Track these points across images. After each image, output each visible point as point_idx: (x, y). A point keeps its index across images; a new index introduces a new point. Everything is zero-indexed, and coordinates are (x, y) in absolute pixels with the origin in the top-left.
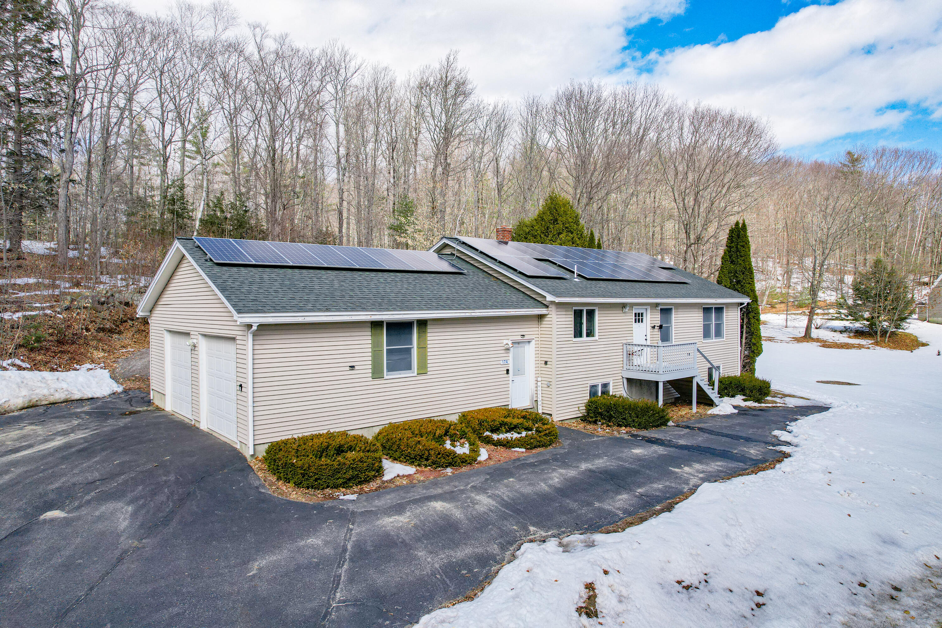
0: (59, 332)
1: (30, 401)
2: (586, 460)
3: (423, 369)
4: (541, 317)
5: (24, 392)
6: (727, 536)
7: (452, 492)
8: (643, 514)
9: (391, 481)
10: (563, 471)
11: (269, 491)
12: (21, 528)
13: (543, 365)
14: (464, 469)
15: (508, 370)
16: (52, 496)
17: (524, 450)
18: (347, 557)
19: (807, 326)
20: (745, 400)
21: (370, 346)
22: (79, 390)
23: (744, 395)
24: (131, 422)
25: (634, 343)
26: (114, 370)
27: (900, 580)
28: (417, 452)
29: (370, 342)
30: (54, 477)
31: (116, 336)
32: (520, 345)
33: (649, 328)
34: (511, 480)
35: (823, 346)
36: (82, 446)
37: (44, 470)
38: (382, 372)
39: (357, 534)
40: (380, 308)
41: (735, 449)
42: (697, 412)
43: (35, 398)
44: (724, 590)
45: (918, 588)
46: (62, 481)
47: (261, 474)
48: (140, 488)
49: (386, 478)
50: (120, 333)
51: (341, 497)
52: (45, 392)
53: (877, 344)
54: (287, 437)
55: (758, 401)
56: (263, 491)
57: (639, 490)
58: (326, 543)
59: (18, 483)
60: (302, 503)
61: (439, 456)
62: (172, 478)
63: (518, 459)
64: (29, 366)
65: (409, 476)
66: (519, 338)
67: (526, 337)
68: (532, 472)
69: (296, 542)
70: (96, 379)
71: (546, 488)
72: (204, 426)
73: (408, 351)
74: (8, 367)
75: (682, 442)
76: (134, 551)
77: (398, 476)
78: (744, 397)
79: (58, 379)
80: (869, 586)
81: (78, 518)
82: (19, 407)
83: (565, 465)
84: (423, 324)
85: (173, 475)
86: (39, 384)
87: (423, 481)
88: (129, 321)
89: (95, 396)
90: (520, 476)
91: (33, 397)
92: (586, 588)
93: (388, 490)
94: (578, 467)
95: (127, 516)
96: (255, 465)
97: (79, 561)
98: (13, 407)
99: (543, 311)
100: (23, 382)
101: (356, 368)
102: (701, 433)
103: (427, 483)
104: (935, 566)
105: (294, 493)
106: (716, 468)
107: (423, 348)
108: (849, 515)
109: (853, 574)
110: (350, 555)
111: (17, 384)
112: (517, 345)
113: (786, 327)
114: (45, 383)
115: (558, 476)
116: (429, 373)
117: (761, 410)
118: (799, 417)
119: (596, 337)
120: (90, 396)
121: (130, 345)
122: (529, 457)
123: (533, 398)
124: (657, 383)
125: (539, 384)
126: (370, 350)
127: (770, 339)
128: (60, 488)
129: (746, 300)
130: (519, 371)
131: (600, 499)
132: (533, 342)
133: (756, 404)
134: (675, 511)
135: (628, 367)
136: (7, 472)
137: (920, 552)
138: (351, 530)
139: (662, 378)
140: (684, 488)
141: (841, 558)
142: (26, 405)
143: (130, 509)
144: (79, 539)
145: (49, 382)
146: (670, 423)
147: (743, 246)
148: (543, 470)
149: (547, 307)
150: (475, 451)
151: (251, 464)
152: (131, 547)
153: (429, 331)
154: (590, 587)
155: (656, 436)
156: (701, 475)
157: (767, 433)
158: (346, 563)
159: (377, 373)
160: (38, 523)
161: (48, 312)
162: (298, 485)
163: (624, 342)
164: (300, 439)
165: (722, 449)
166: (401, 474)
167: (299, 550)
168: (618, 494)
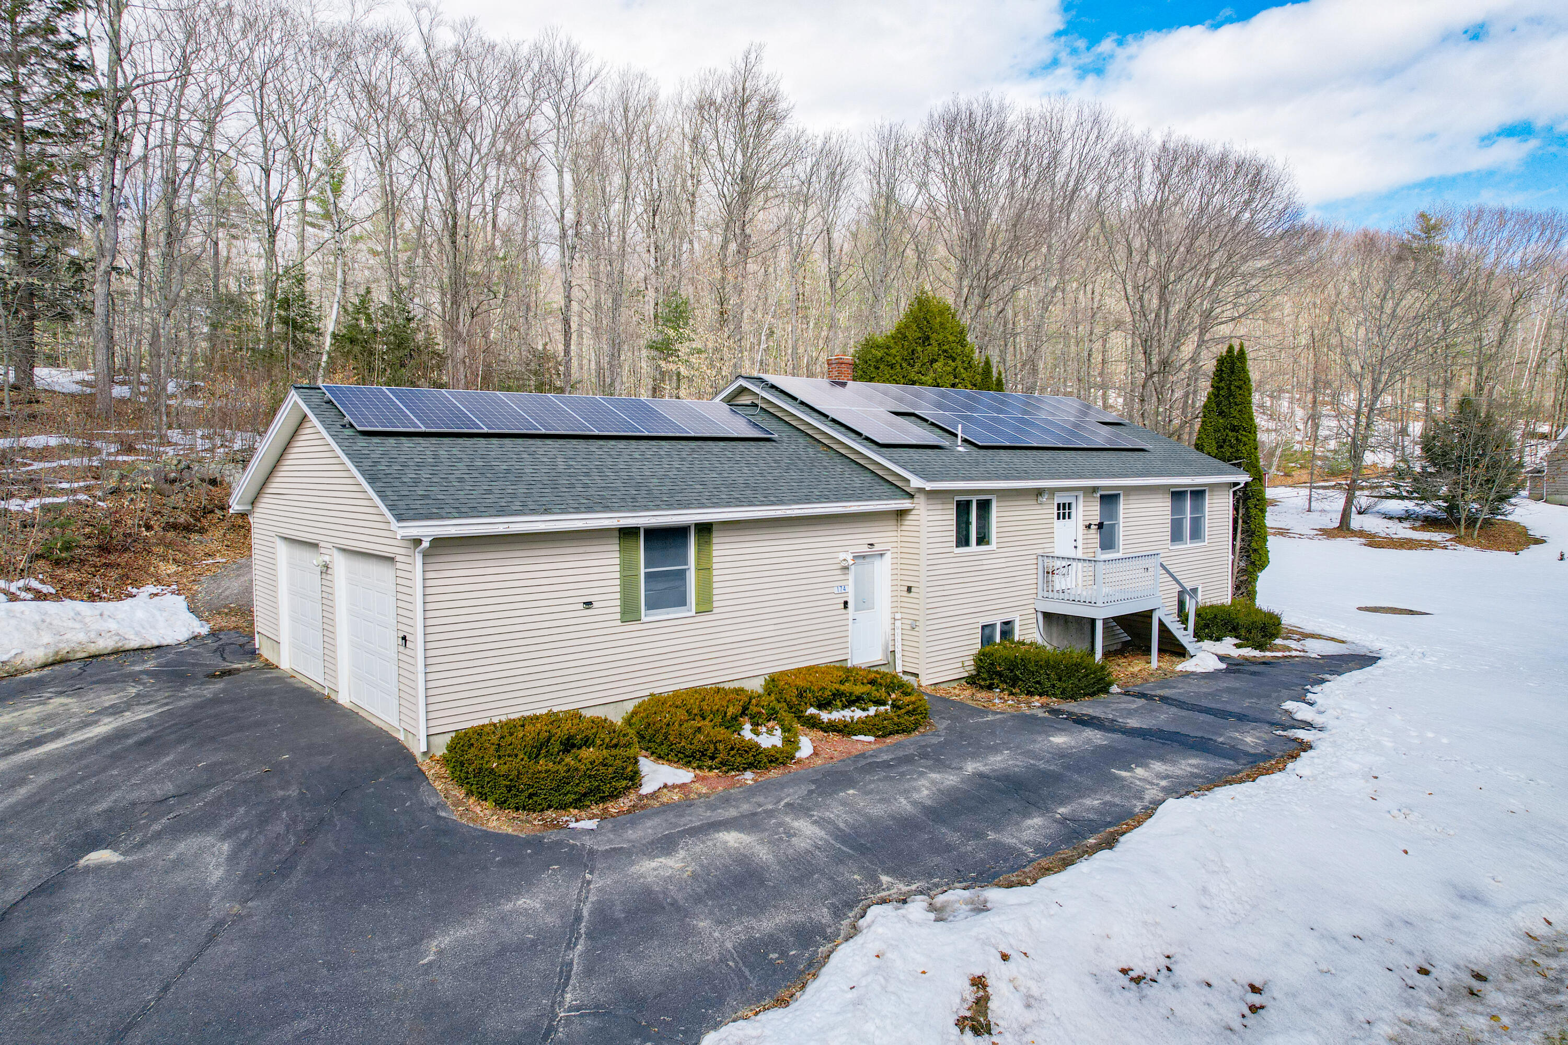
0: (101, 532)
1: (57, 653)
2: (974, 756)
3: (705, 606)
4: (901, 514)
5: (47, 638)
6: (1205, 890)
7: (754, 814)
8: (1067, 852)
9: (654, 795)
10: (934, 776)
11: (454, 815)
12: (46, 882)
13: (905, 594)
14: (774, 774)
15: (846, 603)
16: (97, 825)
17: (871, 739)
18: (582, 931)
19: (1344, 510)
20: (1238, 646)
21: (618, 568)
22: (137, 634)
23: (1236, 637)
24: (223, 690)
25: (1056, 554)
26: (193, 595)
27: (1486, 961)
28: (696, 746)
29: (617, 561)
30: (98, 791)
31: (195, 537)
32: (868, 560)
33: (1081, 528)
34: (851, 792)
35: (1370, 545)
36: (144, 735)
37: (83, 779)
38: (638, 610)
39: (600, 890)
40: (634, 505)
41: (1221, 735)
42: (1159, 668)
43: (64, 648)
44: (1198, 983)
45: (1515, 976)
46: (113, 798)
47: (439, 786)
48: (242, 810)
49: (646, 790)
50: (202, 531)
51: (572, 825)
52: (82, 637)
53: (1459, 540)
54: (481, 722)
55: (1260, 647)
56: (443, 814)
57: (1062, 810)
58: (548, 906)
59: (41, 801)
60: (507, 835)
61: (732, 753)
62: (293, 792)
63: (863, 755)
64: (53, 591)
65: (682, 786)
66: (866, 548)
67: (877, 547)
68: (887, 778)
69: (499, 904)
70: (165, 614)
71: (909, 807)
72: (344, 699)
73: (681, 575)
74: (18, 593)
75: (1133, 723)
76: (234, 922)
77: (665, 786)
78: (1237, 641)
79: (101, 615)
80: (1435, 972)
81: (141, 865)
82: (39, 663)
83: (940, 765)
84: (705, 529)
85: (294, 787)
86: (71, 624)
87: (707, 796)
88: (217, 511)
89: (165, 643)
90: (865, 786)
91: (62, 645)
92: (973, 985)
93: (648, 811)
94: (961, 768)
95: (222, 860)
96: (431, 770)
97: (146, 940)
98: (29, 664)
99: (905, 504)
100: (43, 621)
101: (595, 605)
102: (1165, 707)
103: (712, 798)
104: (1543, 937)
105: (495, 817)
106: (1189, 769)
107: (705, 569)
108: (1406, 852)
109: (1410, 953)
110: (588, 928)
111: (35, 624)
112: (861, 561)
113: (1309, 511)
114: (81, 622)
115: (927, 784)
116: (715, 611)
117: (1264, 663)
118: (1327, 676)
119: (993, 546)
120: (156, 643)
121: (219, 551)
122: (880, 751)
123: (887, 648)
124: (1093, 621)
125: (898, 623)
126: (618, 575)
127: (1283, 532)
128: (110, 810)
129: (1243, 478)
130: (865, 603)
131: (997, 826)
132: (888, 555)
133: (1257, 653)
134: (1119, 848)
135: (1046, 594)
136: (23, 781)
137: (1520, 913)
138: (589, 882)
139: (1100, 614)
140: (1135, 806)
141: (1390, 925)
142: (50, 660)
143: (226, 847)
144: (144, 901)
145: (87, 620)
146: (1114, 689)
147: (1240, 388)
148: (902, 774)
149: (912, 496)
150: (791, 742)
151: (424, 768)
152: (228, 915)
153: (715, 540)
154: (979, 982)
155: (1090, 711)
156: (1164, 783)
157: (1273, 707)
158: (582, 941)
159: (629, 613)
160: (76, 873)
161: (82, 497)
162: (501, 804)
163: (1040, 552)
164: (503, 725)
165: (1199, 734)
166: (670, 783)
167: (503, 919)
168: (1026, 815)
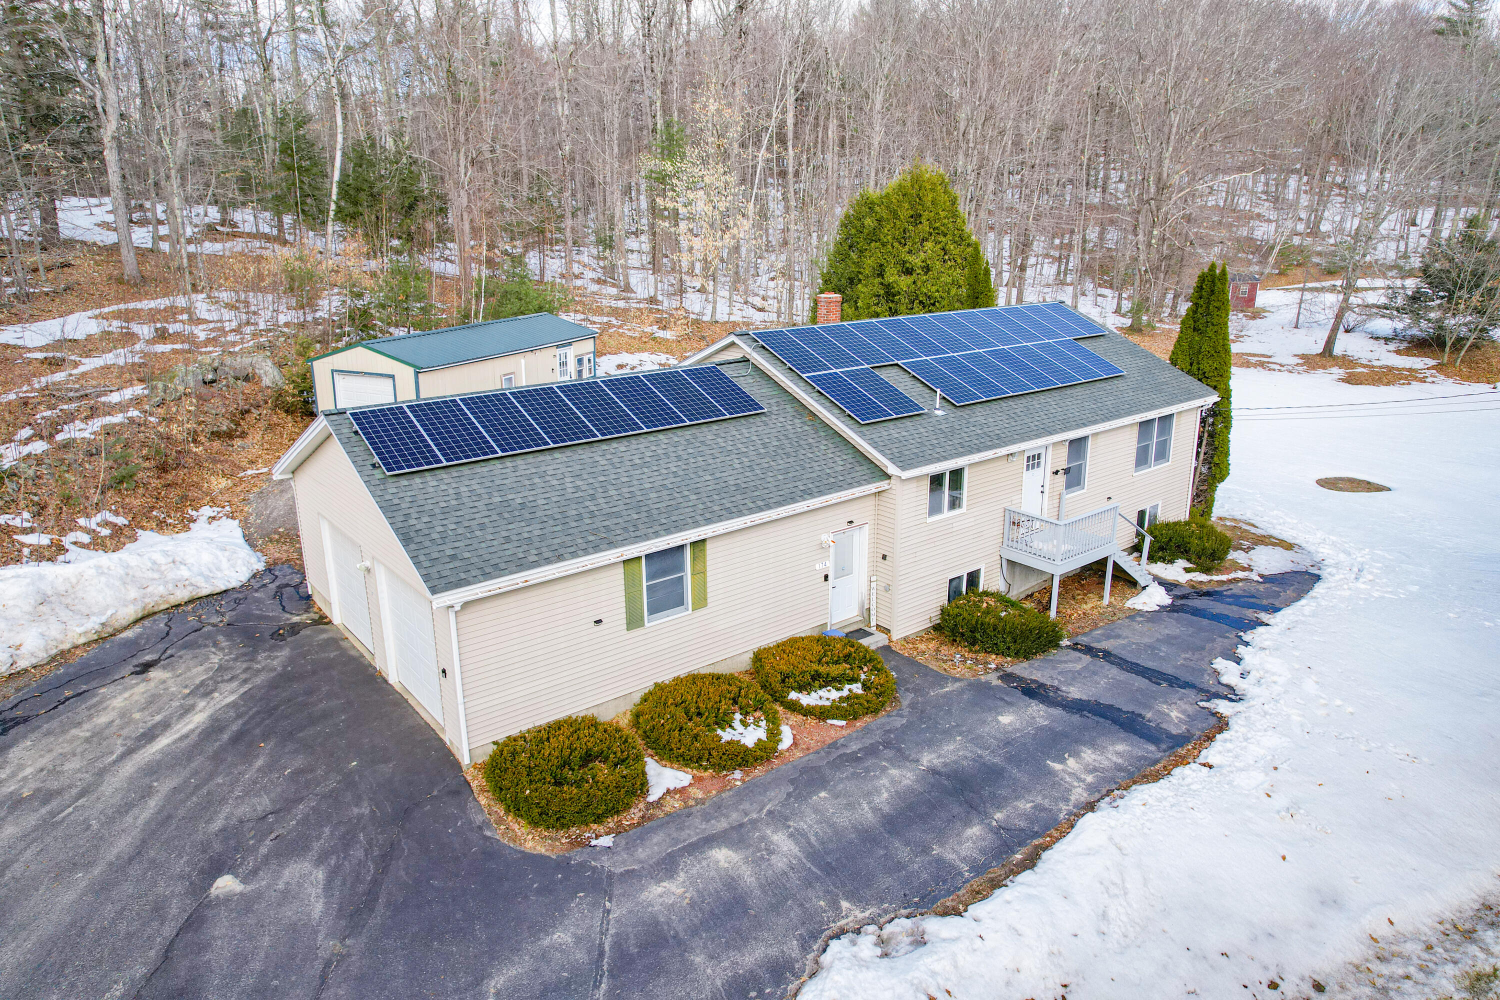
0: (158, 452)
1: (144, 608)
2: (930, 744)
3: (701, 601)
4: (879, 495)
5: (133, 593)
6: (1104, 916)
7: (741, 825)
8: (997, 871)
10: (894, 772)
12: (191, 915)
13: (880, 560)
14: (759, 771)
15: (826, 576)
16: (217, 847)
17: (843, 723)
19: (1329, 338)
20: (1187, 570)
21: (623, 587)
23: (1188, 560)
26: (246, 519)
27: (1328, 970)
29: (622, 582)
30: (211, 804)
31: (238, 442)
32: (847, 534)
34: (823, 794)
35: (1352, 380)
38: (642, 618)
39: (618, 921)
41: (1150, 708)
42: (1110, 604)
43: (150, 603)
45: (1348, 985)
46: (222, 816)
47: (483, 801)
48: (327, 830)
50: (243, 435)
51: (594, 842)
52: (161, 590)
53: (1440, 368)
55: (1207, 571)
56: (488, 833)
57: (998, 816)
58: (578, 940)
59: (169, 817)
60: (541, 856)
62: (365, 809)
64: (127, 523)
66: (845, 526)
67: (855, 523)
68: (855, 775)
69: (539, 939)
71: (870, 816)
72: (393, 679)
74: (99, 529)
75: (1075, 692)
76: (338, 961)
78: (1188, 563)
79: (174, 562)
80: (1283, 986)
81: (258, 896)
82: (130, 621)
83: (900, 756)
84: (697, 546)
85: (365, 804)
86: (150, 575)
88: (253, 410)
89: (230, 586)
90: (835, 786)
91: (147, 600)
94: (918, 761)
95: (320, 891)
96: (477, 781)
97: (275, 982)
98: (122, 623)
99: (883, 486)
100: (127, 574)
101: (604, 621)
102: (1107, 666)
103: (707, 804)
104: (1384, 938)
106: (1114, 759)
107: (700, 573)
108: (1284, 858)
109: (1266, 968)
110: (609, 965)
111: (121, 579)
112: (841, 535)
113: (1296, 327)
114: (158, 571)
115: (888, 785)
116: (709, 606)
117: (1208, 594)
119: (964, 508)
122: (849, 738)
123: (863, 606)
124: (1051, 577)
125: (873, 585)
126: (623, 593)
128: (223, 830)
129: (1212, 399)
130: (844, 573)
131: (941, 837)
132: (866, 527)
133: (1203, 578)
134: (1041, 866)
135: (1010, 543)
138: (609, 912)
140: (1060, 810)
141: (1254, 939)
142: (140, 615)
143: (320, 875)
144: (267, 938)
145: (163, 568)
146: (1065, 642)
148: (867, 770)
149: (890, 479)
150: (774, 735)
151: (469, 778)
152: (333, 954)
153: (708, 551)
155: (1037, 676)
156: (1090, 779)
157: (1203, 664)
159: (634, 621)
160: (209, 905)
161: (134, 413)
162: (534, 824)
163: (1007, 505)
165: (1130, 708)
167: (544, 956)
168: (968, 824)
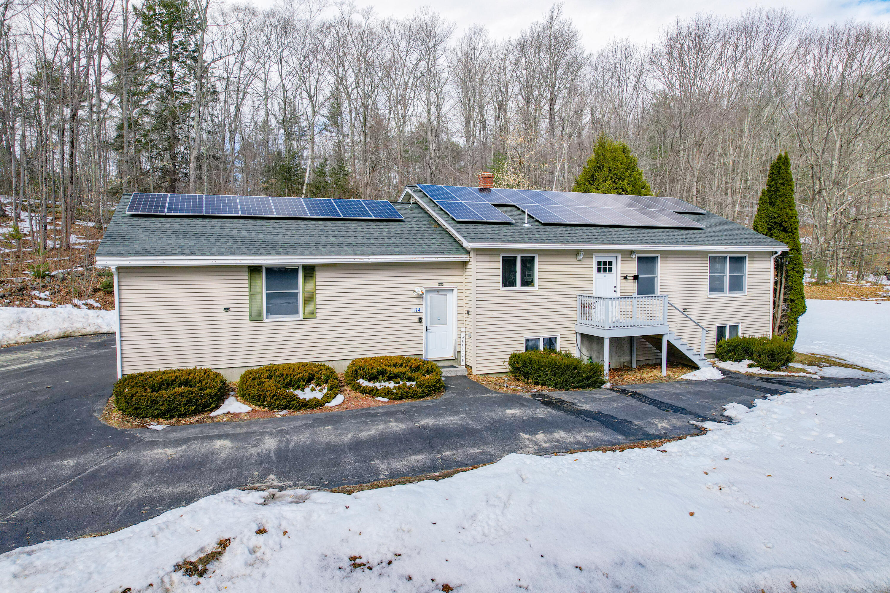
9: (214, 417)
11: (99, 415)
13: (467, 315)
14: (301, 413)
15: (420, 319)
17: (386, 400)
18: (73, 480)
20: (750, 366)
21: (247, 289)
22: (108, 326)
23: (754, 360)
25: (594, 295)
29: (247, 285)
32: (441, 293)
33: (619, 278)
39: (114, 460)
40: (258, 252)
41: (643, 420)
42: (668, 376)
44: (403, 576)
47: (111, 401)
49: (215, 413)
64: (100, 306)
65: (237, 414)
66: (437, 285)
67: (445, 285)
69: (55, 461)
73: (291, 296)
74: (81, 306)
77: (228, 413)
78: (751, 362)
83: (408, 418)
84: (310, 269)
92: (219, 544)
93: (200, 425)
101: (232, 310)
105: (117, 419)
106: (581, 438)
107: (310, 293)
108: (692, 514)
110: (78, 479)
112: (433, 293)
123: (455, 349)
125: (464, 334)
126: (247, 293)
132: (456, 291)
135: (582, 321)
137: (765, 573)
138: (115, 456)
139: (607, 334)
145: (89, 318)
146: (605, 386)
150: (330, 397)
154: (224, 544)
158: (65, 485)
163: (579, 293)
165: (625, 418)
166: (232, 412)
167: (46, 468)
168: (418, 453)
